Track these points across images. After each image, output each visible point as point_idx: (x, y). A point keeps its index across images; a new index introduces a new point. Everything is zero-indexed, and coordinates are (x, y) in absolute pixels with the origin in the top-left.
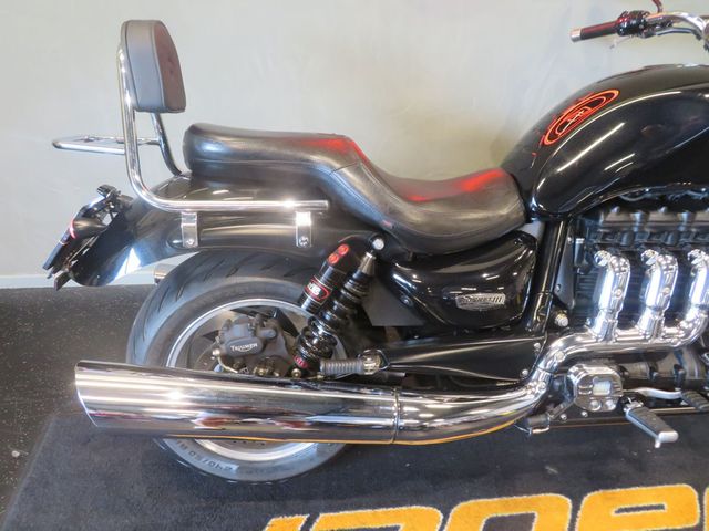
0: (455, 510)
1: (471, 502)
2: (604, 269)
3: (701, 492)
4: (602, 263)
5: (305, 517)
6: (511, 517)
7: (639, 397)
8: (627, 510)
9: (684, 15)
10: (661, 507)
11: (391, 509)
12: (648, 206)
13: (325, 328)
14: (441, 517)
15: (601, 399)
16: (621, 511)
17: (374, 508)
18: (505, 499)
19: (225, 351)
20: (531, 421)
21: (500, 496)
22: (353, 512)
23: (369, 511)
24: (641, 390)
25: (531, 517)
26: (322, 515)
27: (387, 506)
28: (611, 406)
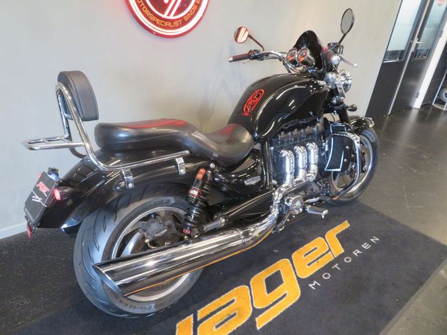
0: (251, 282)
1: (255, 276)
2: (285, 157)
3: (324, 237)
4: (283, 155)
5: (192, 316)
6: (272, 275)
7: (308, 204)
8: (307, 254)
10: (316, 248)
11: (226, 294)
12: (291, 129)
13: (197, 210)
14: (248, 287)
15: (298, 209)
16: (305, 255)
17: (219, 297)
18: (266, 269)
19: (151, 238)
20: (278, 226)
21: (264, 269)
22: (212, 303)
23: (218, 299)
24: (307, 201)
25: (279, 272)
26: (199, 311)
27: (224, 294)
28: (301, 210)
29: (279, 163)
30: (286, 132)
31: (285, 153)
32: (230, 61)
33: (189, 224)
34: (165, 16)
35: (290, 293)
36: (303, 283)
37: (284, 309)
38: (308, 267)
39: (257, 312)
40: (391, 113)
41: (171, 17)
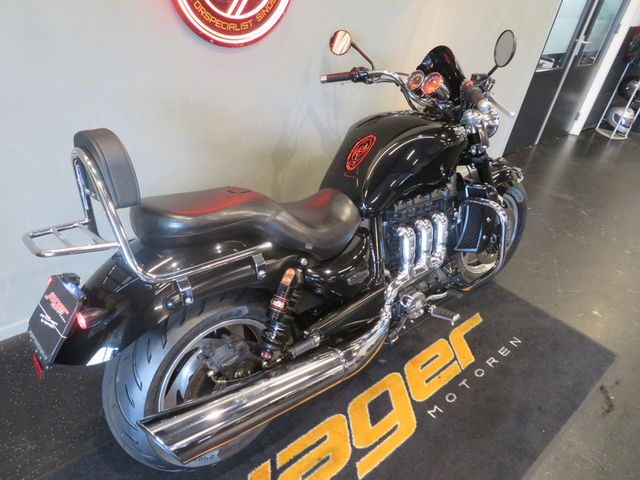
0: (350, 409)
1: (354, 400)
2: (402, 237)
3: (447, 339)
4: (400, 234)
5: (269, 462)
6: (378, 397)
7: (432, 302)
8: (425, 365)
9: (386, 72)
10: (437, 356)
11: (315, 428)
12: (412, 196)
13: (280, 326)
14: (344, 417)
16: (423, 367)
17: (305, 433)
18: (370, 389)
19: (217, 370)
21: (366, 388)
22: (296, 442)
23: (304, 436)
24: (430, 298)
25: (387, 392)
26: (278, 455)
27: (312, 427)
28: (422, 311)
29: (393, 245)
30: (405, 199)
31: (402, 231)
32: (323, 82)
33: (270, 346)
34: (228, 15)
35: (402, 423)
36: (420, 409)
37: (394, 449)
38: (426, 384)
39: (358, 454)
40: (540, 142)
41: (238, 16)
